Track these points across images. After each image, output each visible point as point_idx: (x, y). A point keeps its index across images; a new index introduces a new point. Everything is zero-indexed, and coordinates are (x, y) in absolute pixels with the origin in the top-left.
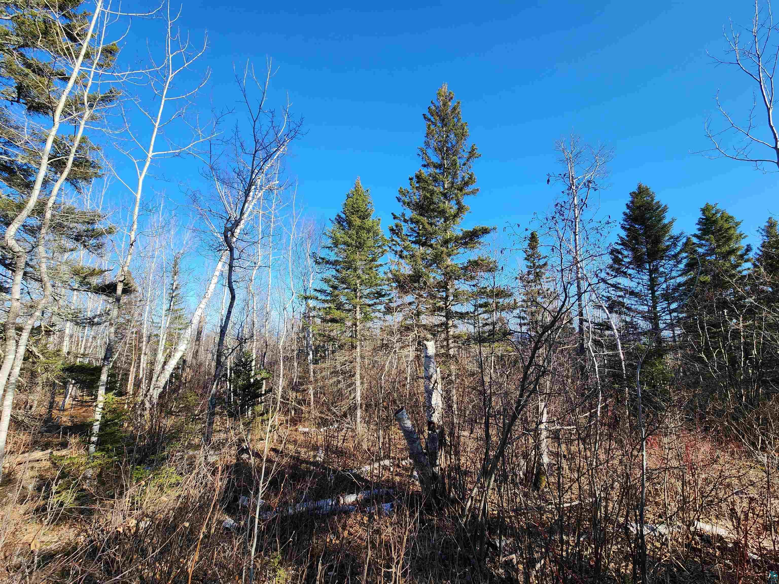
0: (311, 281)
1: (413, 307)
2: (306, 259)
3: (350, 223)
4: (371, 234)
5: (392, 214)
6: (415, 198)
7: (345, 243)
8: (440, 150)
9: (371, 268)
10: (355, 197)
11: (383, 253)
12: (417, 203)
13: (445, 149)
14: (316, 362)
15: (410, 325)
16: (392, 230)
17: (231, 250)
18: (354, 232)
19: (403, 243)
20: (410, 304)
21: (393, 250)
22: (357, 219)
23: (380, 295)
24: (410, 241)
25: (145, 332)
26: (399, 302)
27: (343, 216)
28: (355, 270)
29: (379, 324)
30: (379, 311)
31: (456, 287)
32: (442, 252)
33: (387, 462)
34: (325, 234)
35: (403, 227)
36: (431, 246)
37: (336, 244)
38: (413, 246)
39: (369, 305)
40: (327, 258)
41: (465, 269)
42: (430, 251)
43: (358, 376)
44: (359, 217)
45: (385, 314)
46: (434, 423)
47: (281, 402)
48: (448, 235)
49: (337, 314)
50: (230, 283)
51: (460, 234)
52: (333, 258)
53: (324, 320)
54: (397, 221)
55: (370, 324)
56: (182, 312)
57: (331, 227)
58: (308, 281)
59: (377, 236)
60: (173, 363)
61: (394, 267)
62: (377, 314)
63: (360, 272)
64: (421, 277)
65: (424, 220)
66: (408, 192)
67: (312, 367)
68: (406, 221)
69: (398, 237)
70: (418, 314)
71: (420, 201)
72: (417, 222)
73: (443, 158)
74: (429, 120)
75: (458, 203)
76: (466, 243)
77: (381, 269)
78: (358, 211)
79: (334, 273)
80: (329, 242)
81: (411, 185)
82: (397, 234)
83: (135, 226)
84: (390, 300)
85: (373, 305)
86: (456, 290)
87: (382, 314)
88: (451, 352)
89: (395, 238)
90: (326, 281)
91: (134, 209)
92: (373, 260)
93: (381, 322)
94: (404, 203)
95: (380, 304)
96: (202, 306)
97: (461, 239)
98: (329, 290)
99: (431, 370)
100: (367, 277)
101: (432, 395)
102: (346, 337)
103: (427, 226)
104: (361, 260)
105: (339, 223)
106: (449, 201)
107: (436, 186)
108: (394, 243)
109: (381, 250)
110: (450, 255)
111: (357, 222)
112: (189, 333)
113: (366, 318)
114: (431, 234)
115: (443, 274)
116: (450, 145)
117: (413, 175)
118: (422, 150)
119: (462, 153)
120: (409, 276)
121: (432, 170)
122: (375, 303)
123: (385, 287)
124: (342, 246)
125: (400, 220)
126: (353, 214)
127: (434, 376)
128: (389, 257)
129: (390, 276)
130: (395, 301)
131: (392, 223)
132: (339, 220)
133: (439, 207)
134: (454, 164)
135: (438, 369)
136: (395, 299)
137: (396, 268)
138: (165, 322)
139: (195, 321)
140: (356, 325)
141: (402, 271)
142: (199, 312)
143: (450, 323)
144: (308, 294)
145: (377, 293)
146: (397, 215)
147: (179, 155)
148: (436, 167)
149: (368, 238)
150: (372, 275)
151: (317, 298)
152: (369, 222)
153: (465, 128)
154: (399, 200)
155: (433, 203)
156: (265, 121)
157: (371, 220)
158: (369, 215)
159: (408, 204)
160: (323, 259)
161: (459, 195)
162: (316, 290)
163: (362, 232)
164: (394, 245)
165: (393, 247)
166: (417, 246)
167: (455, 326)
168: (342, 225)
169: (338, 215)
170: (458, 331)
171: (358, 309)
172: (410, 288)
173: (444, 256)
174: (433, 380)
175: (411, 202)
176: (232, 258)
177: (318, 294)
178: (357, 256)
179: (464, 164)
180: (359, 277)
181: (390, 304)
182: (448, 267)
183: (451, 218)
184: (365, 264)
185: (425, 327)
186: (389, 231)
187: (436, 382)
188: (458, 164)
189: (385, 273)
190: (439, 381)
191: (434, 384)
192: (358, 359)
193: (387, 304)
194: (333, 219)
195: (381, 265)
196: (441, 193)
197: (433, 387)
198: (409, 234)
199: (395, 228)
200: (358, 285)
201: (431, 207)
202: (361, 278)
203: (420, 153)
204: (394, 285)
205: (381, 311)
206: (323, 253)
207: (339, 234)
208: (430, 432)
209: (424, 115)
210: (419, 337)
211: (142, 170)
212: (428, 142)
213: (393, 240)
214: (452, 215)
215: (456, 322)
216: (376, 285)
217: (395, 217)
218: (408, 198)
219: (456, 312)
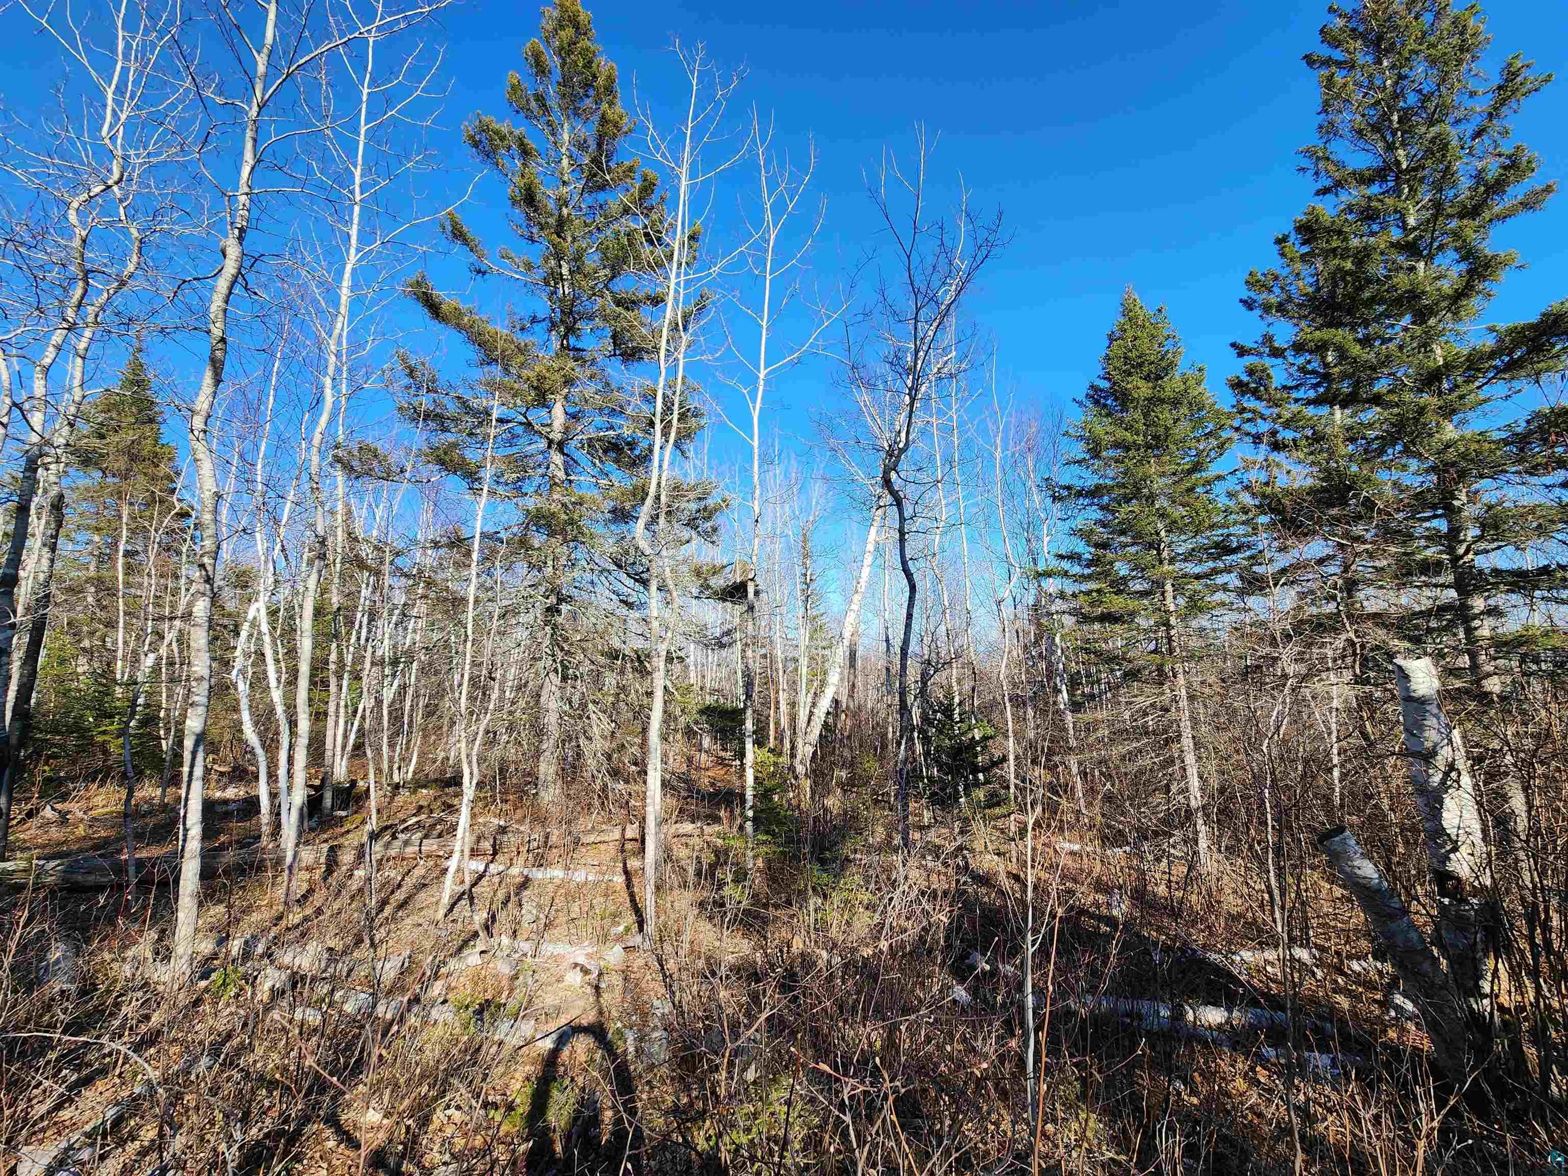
0: (1046, 540)
1: (1333, 569)
2: (1028, 493)
3: (1124, 398)
4: (1184, 410)
5: (1233, 345)
6: (1304, 285)
7: (1116, 445)
8: (1376, 128)
9: (1191, 490)
10: (1130, 334)
11: (1221, 446)
12: (1311, 298)
13: (1395, 118)
14: (1076, 707)
15: (1329, 616)
16: (1238, 386)
17: (899, 503)
18: (1138, 415)
19: (1276, 410)
20: (1321, 562)
21: (1248, 434)
22: (1141, 383)
23: (1224, 549)
24: (1296, 401)
25: (779, 654)
26: (1283, 561)
27: (1105, 384)
28: (1151, 498)
29: (1230, 618)
30: (1225, 588)
31: (1487, 498)
32: (1421, 411)
33: (1302, 954)
34: (1066, 434)
35: (1271, 371)
36: (1377, 400)
37: (1095, 453)
38: (1310, 411)
39: (1198, 577)
40: (1078, 484)
41: (1521, 441)
42: (1373, 413)
43: (1187, 742)
44: (1147, 378)
45: (1242, 593)
46: (1459, 879)
47: (1016, 786)
48: (1439, 355)
49: (1117, 603)
50: (904, 563)
51: (1489, 343)
52: (1091, 481)
53: (1085, 619)
54: (1248, 360)
55: (1203, 621)
56: (825, 619)
57: (1076, 417)
58: (1038, 539)
59: (1199, 410)
60: (825, 704)
61: (1256, 476)
62: (1219, 596)
63: (1162, 502)
64: (1350, 488)
65: (1340, 335)
66: (1276, 278)
67: (1069, 718)
68: (1277, 353)
69: (1259, 398)
70: (1351, 586)
71: (1318, 289)
72: (1321, 348)
73: (1390, 147)
74: (1327, 62)
75: (1468, 254)
76: (1513, 366)
77: (1219, 488)
78: (1140, 365)
79: (1098, 515)
80: (1079, 450)
81: (1283, 255)
82: (1255, 393)
83: (758, 492)
84: (1252, 557)
85: (1206, 576)
86: (1490, 507)
87: (1233, 595)
88: (1493, 685)
89: (1250, 403)
90: (1085, 535)
91: (752, 467)
92: (1197, 467)
93: (1235, 616)
94: (1267, 308)
95: (1228, 570)
96: (855, 607)
97: (1492, 355)
98: (1088, 552)
99: (1431, 736)
100: (1183, 511)
101: (1441, 803)
102: (1141, 653)
103: (1356, 350)
104: (1163, 474)
105: (1096, 402)
106: (1430, 258)
107: (1373, 234)
108: (1247, 415)
109: (1214, 442)
110: (1454, 412)
111: (1142, 389)
112: (840, 654)
113: (1195, 606)
114: (1373, 369)
115: (1433, 469)
116: (1412, 99)
117: (1288, 228)
118: (1309, 153)
119: (1468, 103)
120: (1311, 491)
121: (1353, 195)
122: (1215, 572)
123: (1240, 530)
124: (1111, 453)
125: (1260, 354)
126: (1130, 374)
127: (1445, 753)
128: (1239, 455)
129: (1246, 499)
130: (1271, 560)
131: (1238, 368)
132: (1096, 396)
133: (1394, 288)
134: (1440, 146)
135: (1456, 734)
136: (1268, 555)
137: (1263, 477)
138: (803, 637)
139: (847, 634)
140: (1167, 624)
141: (1282, 482)
142: (851, 619)
143: (1478, 603)
144: (1041, 567)
145: (1217, 545)
146: (1249, 344)
147: (799, 361)
148: (1364, 179)
149: (1176, 421)
150: (1198, 505)
151: (1066, 574)
152: (1172, 384)
153: (1471, 22)
154: (1249, 304)
155: (1369, 281)
156: (928, 248)
157: (1178, 377)
158: (1172, 365)
159: (1281, 308)
160: (1068, 488)
161: (1468, 232)
162: (1061, 557)
163: (1157, 409)
164: (1249, 420)
165: (1247, 427)
166: (1324, 410)
167: (1494, 612)
168: (1105, 406)
169: (1092, 387)
170: (1511, 626)
171: (1169, 587)
172: (1319, 522)
173: (1431, 419)
174: (1440, 761)
175: (1290, 300)
176: (902, 519)
177: (1066, 565)
178: (1153, 468)
179: (1478, 134)
180: (1163, 515)
181: (1255, 568)
182: (1448, 446)
183: (1444, 304)
184: (1175, 483)
185: (1378, 619)
186: (1229, 391)
187: (1451, 767)
188: (1454, 143)
189: (1230, 495)
190: (1462, 764)
191: (1446, 774)
192: (1184, 703)
193: (1248, 569)
194: (1081, 397)
195: (1219, 478)
196: (1392, 245)
197: (1443, 782)
198: (1291, 383)
199: (1245, 378)
200: (1163, 533)
201: (1367, 294)
202: (1168, 516)
203: (1305, 163)
204: (1263, 519)
205: (1231, 587)
206: (1069, 476)
207: (1102, 428)
208: (1446, 901)
209: (1306, 57)
210: (1363, 647)
211: (754, 402)
212: (1331, 123)
213: (1243, 410)
214: (1444, 298)
215: (1500, 599)
216: (1212, 527)
217: (1242, 352)
218: (1277, 290)
219: (1496, 572)
